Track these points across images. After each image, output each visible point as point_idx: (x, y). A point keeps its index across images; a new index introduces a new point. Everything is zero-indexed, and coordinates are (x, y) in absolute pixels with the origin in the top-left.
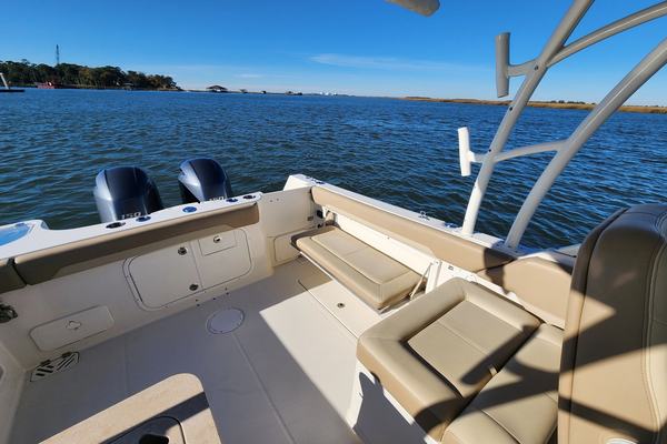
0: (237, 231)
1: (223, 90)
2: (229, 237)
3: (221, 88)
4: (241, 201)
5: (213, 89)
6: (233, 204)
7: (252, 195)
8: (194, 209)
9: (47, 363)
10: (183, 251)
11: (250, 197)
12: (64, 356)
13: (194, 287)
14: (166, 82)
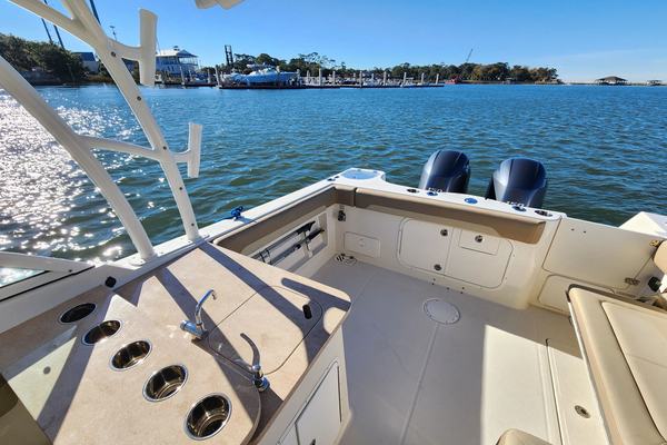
0: (505, 241)
1: (619, 82)
2: (493, 242)
3: (617, 79)
4: (530, 214)
5: (604, 82)
6: (519, 212)
7: (549, 212)
8: (475, 202)
9: (343, 255)
10: (444, 233)
11: (543, 214)
12: (352, 258)
13: (438, 267)
14: (548, 75)
